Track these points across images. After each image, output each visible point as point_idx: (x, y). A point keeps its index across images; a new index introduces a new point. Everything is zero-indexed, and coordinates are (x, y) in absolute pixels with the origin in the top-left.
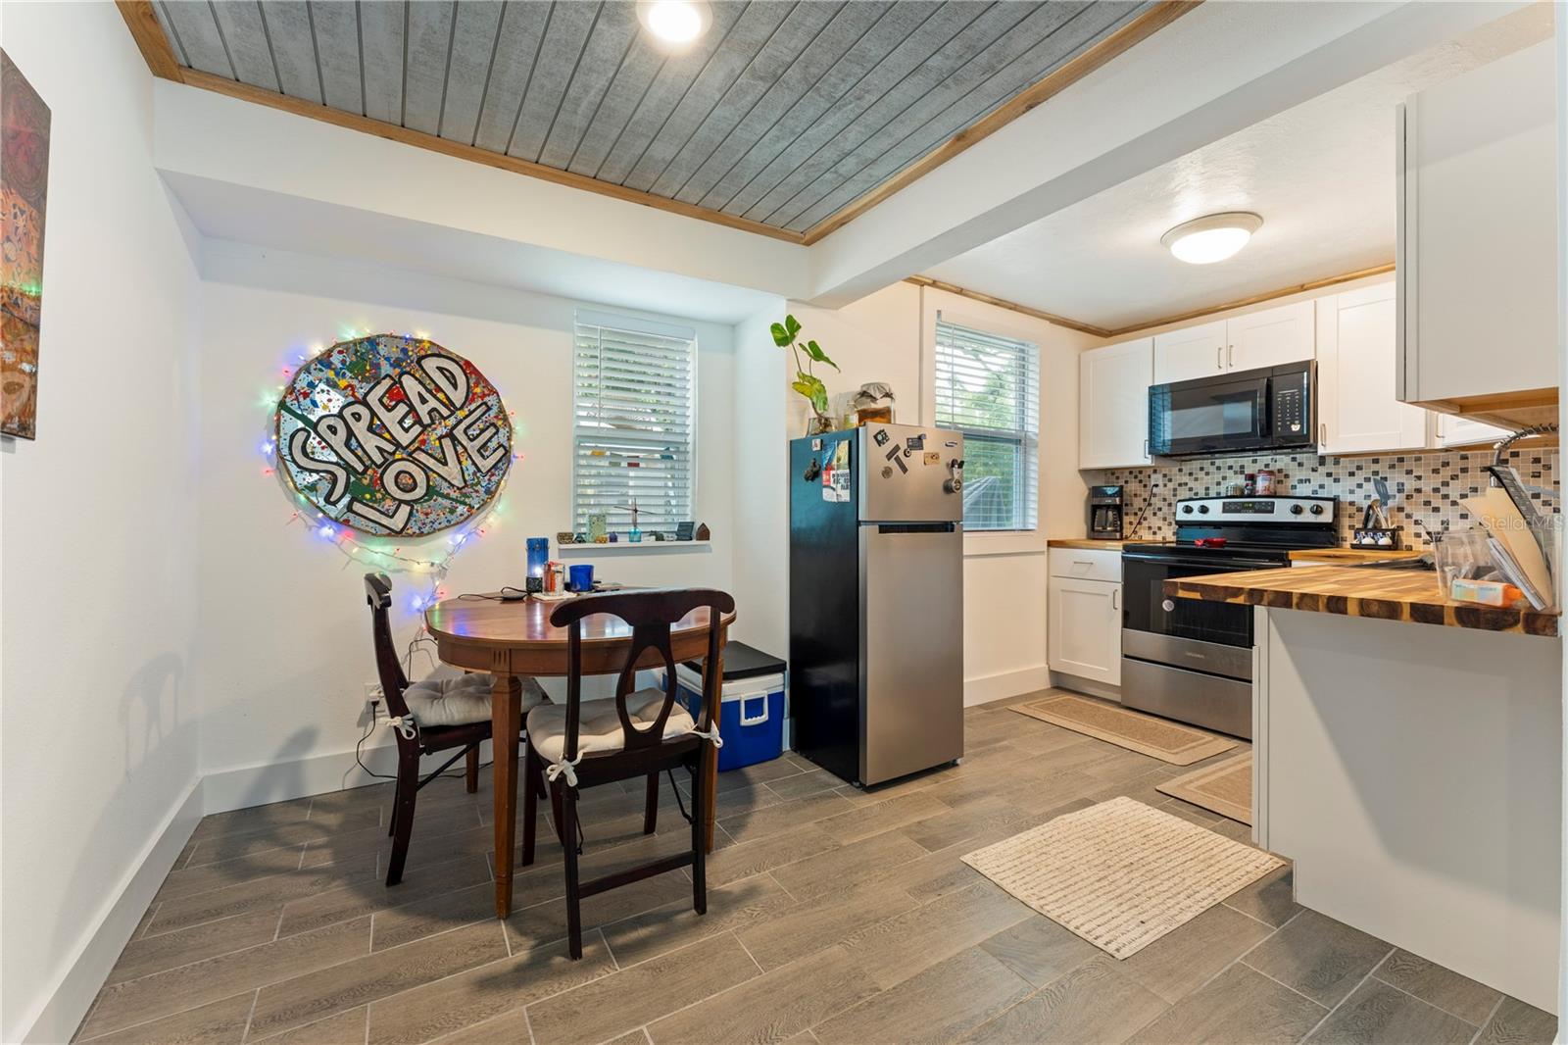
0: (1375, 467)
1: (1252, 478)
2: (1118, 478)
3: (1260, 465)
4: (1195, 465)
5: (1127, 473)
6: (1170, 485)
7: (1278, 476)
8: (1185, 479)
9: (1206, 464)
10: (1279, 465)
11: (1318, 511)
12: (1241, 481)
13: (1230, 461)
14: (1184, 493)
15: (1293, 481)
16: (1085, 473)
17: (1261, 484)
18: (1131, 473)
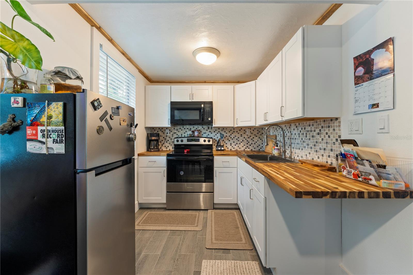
0: (219, 130)
1: (193, 132)
2: (155, 130)
3: (195, 129)
4: (179, 127)
5: (158, 129)
6: (171, 133)
7: (199, 131)
8: (176, 131)
9: (181, 127)
10: (199, 129)
11: (209, 141)
12: (191, 133)
13: (188, 127)
14: (175, 136)
15: (202, 133)
16: (147, 128)
17: (196, 134)
18: (159, 129)
